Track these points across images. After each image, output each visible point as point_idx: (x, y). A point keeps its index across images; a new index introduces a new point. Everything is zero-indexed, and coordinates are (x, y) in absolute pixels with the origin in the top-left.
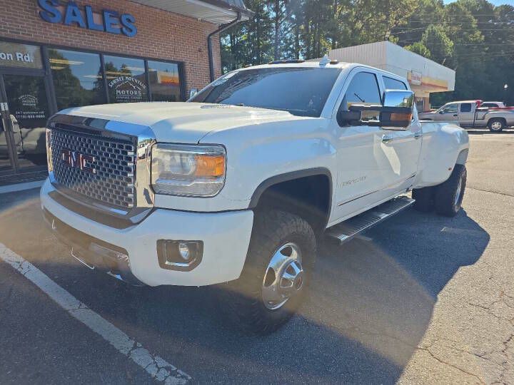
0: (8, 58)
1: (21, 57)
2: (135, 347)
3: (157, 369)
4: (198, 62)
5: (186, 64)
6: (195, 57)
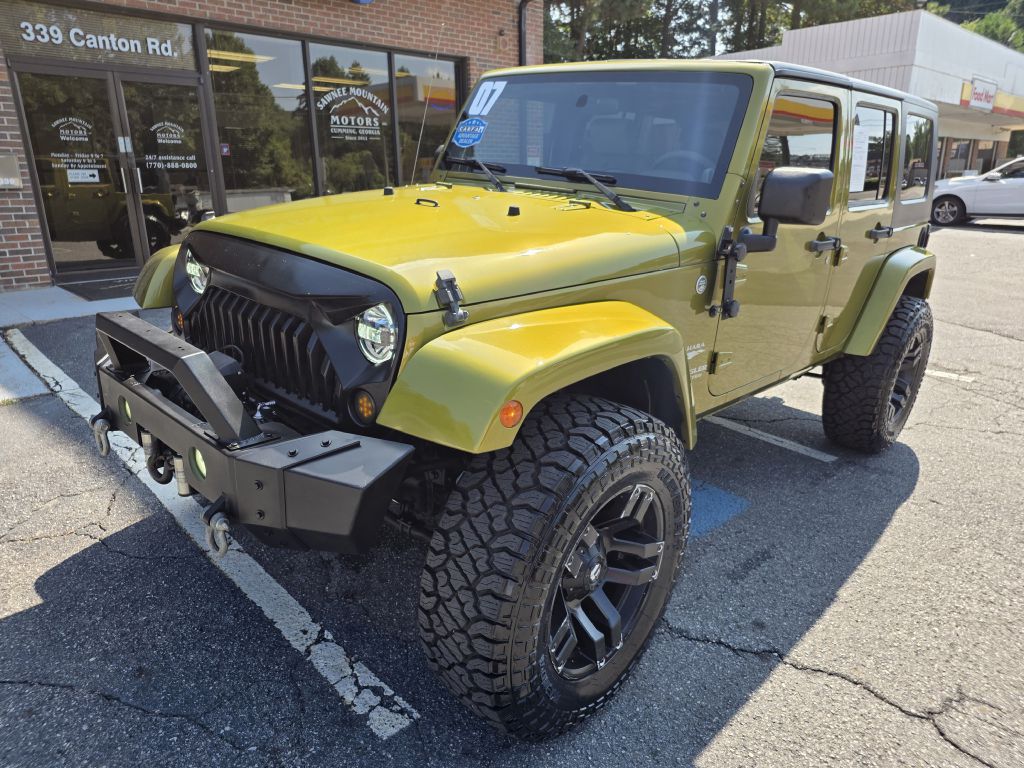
0: (133, 50)
1: (156, 47)
2: (320, 639)
3: (356, 690)
4: (495, 57)
5: (471, 62)
6: (490, 47)
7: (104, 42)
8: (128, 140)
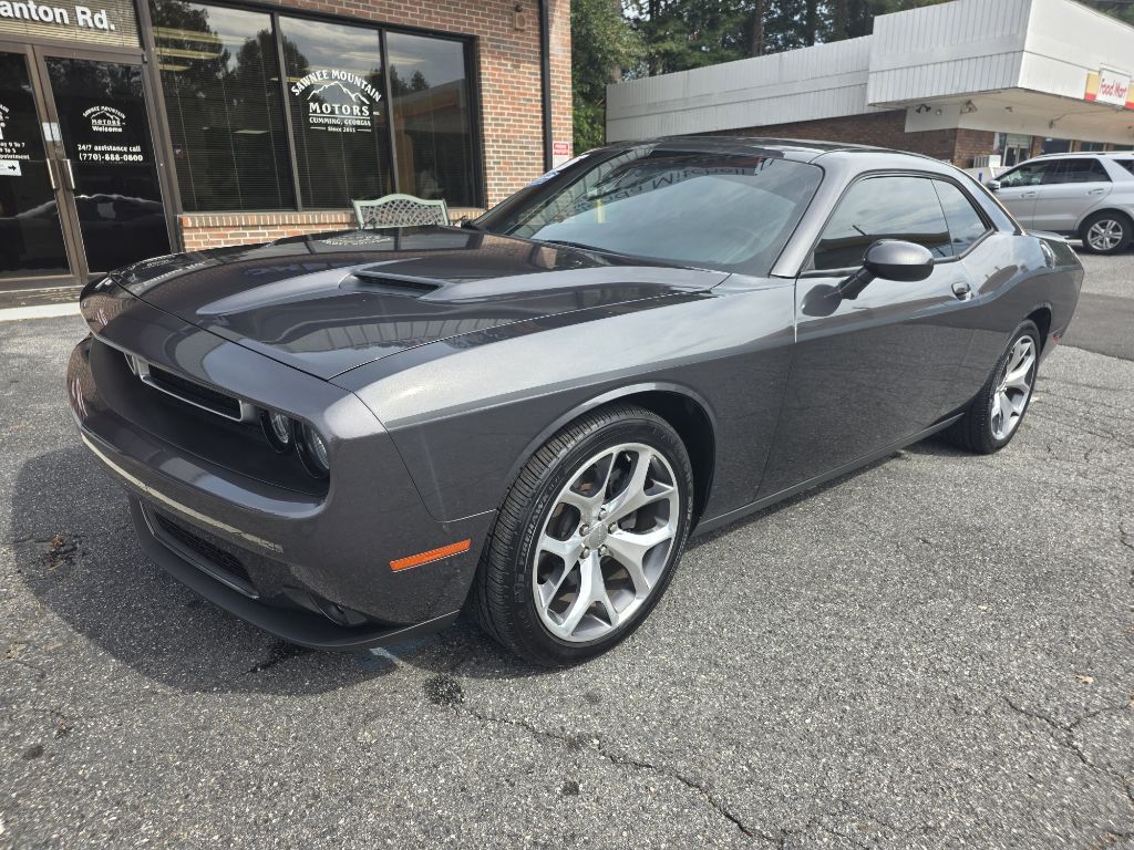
0: (59, 20)
1: (88, 17)
4: (511, 37)
5: (481, 42)
6: (503, 24)
7: (21, 9)
8: (55, 127)
